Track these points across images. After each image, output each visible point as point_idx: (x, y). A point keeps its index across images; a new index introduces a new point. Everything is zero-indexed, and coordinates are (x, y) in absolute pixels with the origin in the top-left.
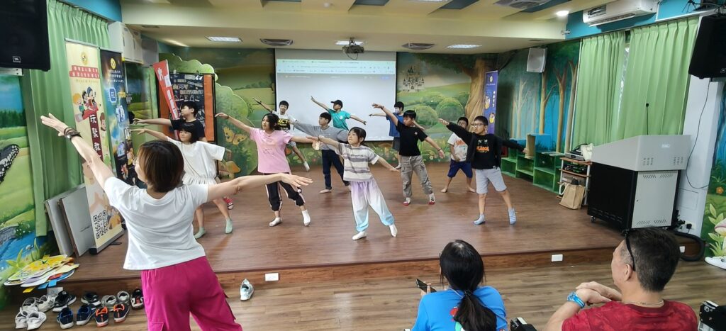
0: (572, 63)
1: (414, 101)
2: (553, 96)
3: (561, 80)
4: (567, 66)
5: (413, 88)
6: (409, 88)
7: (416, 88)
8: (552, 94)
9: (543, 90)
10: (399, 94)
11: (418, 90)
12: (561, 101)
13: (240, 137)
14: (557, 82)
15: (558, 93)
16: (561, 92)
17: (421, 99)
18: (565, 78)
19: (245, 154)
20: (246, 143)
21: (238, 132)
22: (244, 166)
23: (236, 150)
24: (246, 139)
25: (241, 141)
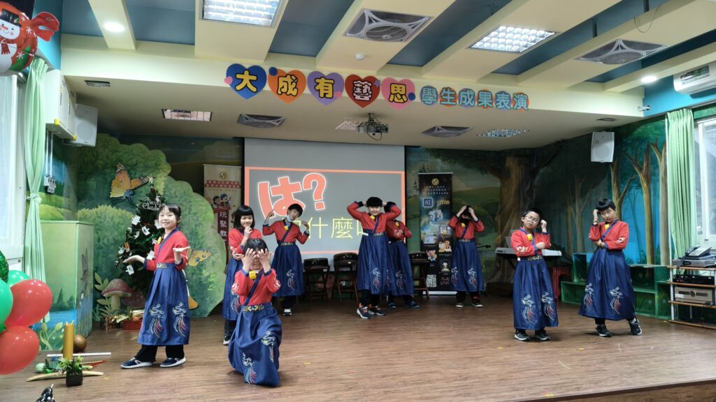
0: (656, 146)
2: (632, 191)
3: (641, 169)
4: (648, 150)
8: (629, 189)
9: (614, 185)
12: (645, 196)
13: (200, 254)
14: (636, 173)
15: (640, 186)
16: (644, 185)
18: (647, 166)
19: (206, 280)
20: (209, 264)
21: (198, 247)
22: (203, 299)
23: (193, 274)
24: (209, 257)
25: (201, 260)
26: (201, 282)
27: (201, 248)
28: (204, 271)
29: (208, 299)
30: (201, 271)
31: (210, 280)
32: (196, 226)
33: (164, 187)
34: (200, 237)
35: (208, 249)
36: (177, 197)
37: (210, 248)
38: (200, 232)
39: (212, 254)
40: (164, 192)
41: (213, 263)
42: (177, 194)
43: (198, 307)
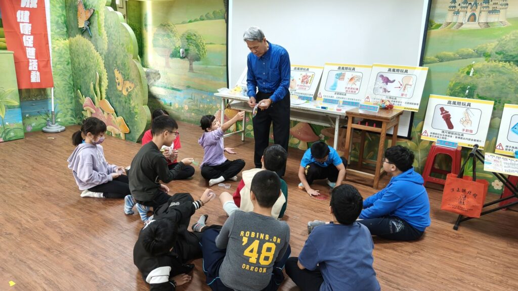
1: (471, 50)
5: (473, 18)
6: (462, 18)
7: (483, 18)
10: (434, 33)
11: (487, 24)
13: (128, 84)
17: (491, 46)
19: (133, 110)
20: (134, 95)
21: (126, 78)
22: (133, 126)
23: (126, 102)
24: (133, 89)
25: (129, 91)
26: (130, 111)
27: (128, 79)
28: (132, 102)
29: (135, 127)
30: (130, 100)
31: (136, 110)
32: (124, 56)
33: (104, 17)
34: (127, 68)
35: (132, 81)
36: (112, 27)
37: (133, 80)
38: (127, 64)
39: (135, 87)
40: (105, 22)
41: (136, 94)
42: (112, 25)
43: (130, 132)
